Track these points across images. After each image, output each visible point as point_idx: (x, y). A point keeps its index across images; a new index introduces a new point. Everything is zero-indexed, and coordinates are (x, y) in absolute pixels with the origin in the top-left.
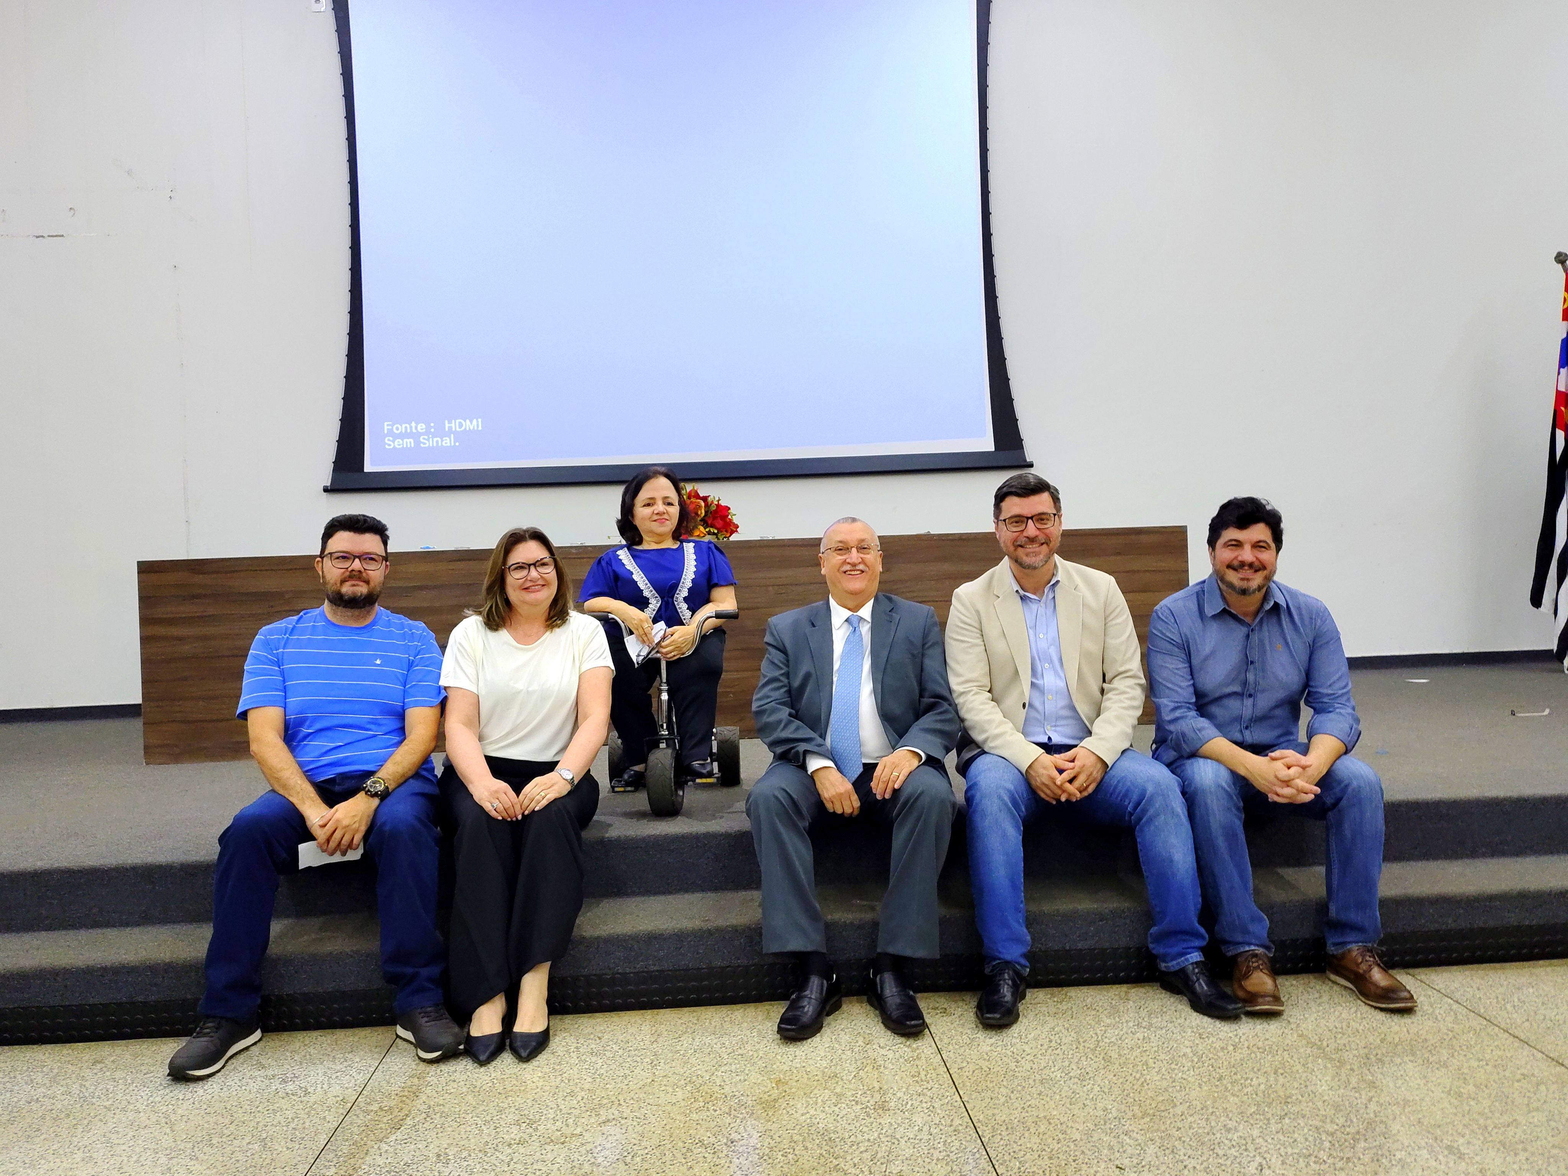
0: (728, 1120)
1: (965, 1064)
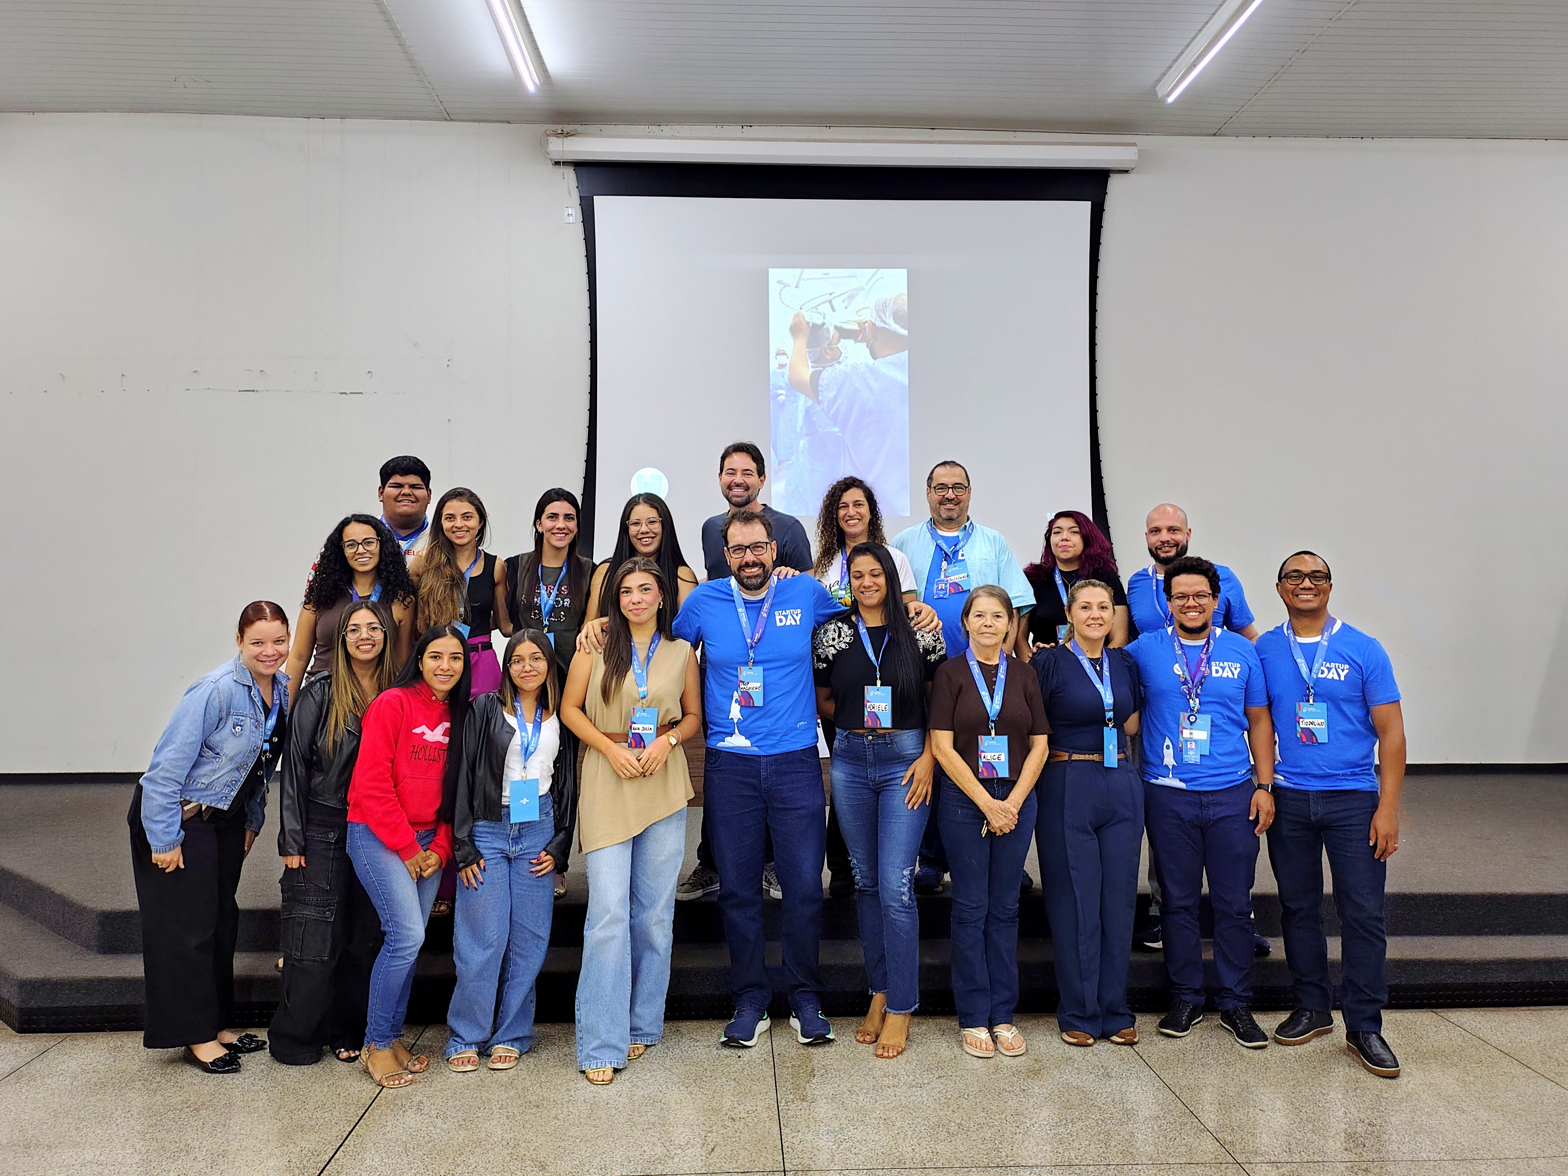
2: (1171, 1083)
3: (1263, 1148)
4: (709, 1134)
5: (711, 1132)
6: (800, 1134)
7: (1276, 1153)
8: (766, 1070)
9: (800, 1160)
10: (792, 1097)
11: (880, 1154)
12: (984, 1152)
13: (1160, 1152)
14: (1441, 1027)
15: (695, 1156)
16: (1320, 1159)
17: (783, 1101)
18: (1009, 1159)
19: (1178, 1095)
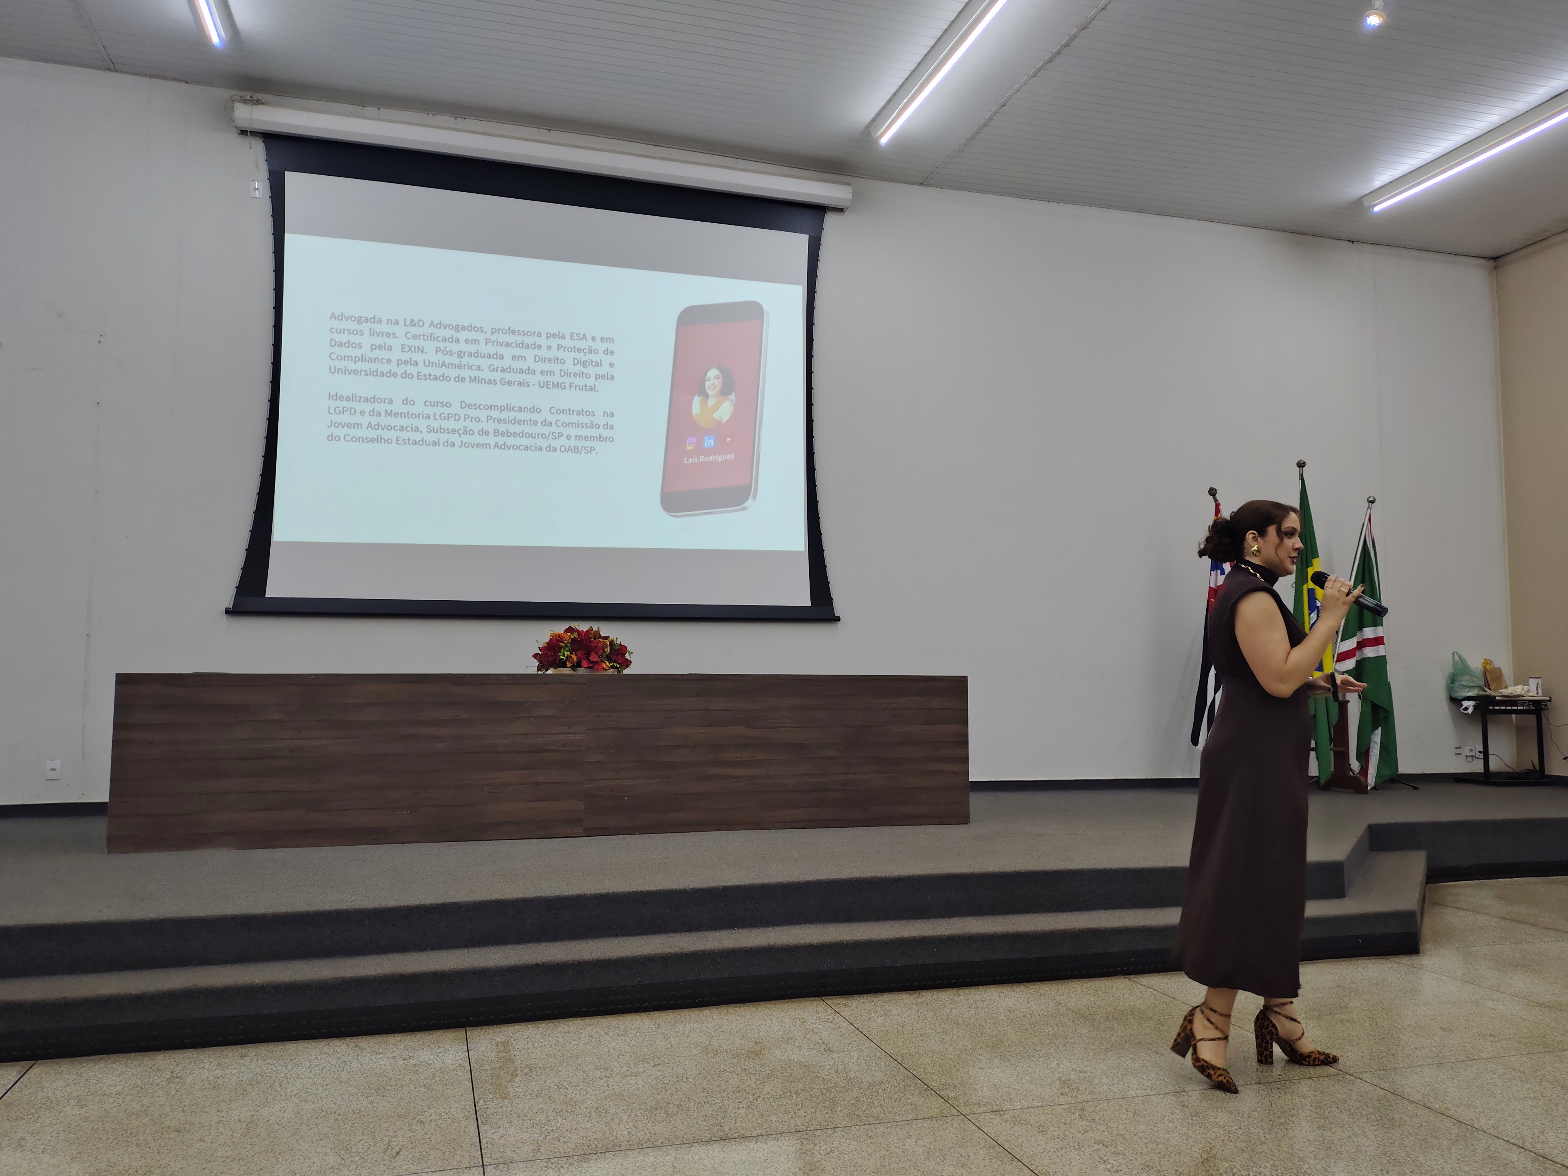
0: (736, 1061)
1: (870, 1029)
2: (892, 1052)
3: (985, 1100)
4: (394, 1139)
5: (396, 1136)
6: (501, 1131)
7: (998, 1103)
8: (461, 1074)
9: (500, 1154)
10: (491, 1096)
11: (593, 1140)
12: (705, 1128)
13: (887, 1113)
14: (1135, 990)
15: (376, 1161)
16: (1039, 1104)
17: (481, 1102)
18: (733, 1131)
19: (900, 1061)
